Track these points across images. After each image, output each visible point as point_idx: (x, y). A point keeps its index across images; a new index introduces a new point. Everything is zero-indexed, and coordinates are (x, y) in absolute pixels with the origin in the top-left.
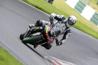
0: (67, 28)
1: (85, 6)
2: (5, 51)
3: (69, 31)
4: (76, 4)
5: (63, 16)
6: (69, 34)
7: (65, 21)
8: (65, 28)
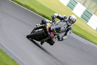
0: (69, 26)
1: (92, 15)
2: (12, 60)
3: (70, 29)
4: (82, 14)
5: (65, 16)
6: (70, 31)
7: (66, 20)
8: (66, 26)
